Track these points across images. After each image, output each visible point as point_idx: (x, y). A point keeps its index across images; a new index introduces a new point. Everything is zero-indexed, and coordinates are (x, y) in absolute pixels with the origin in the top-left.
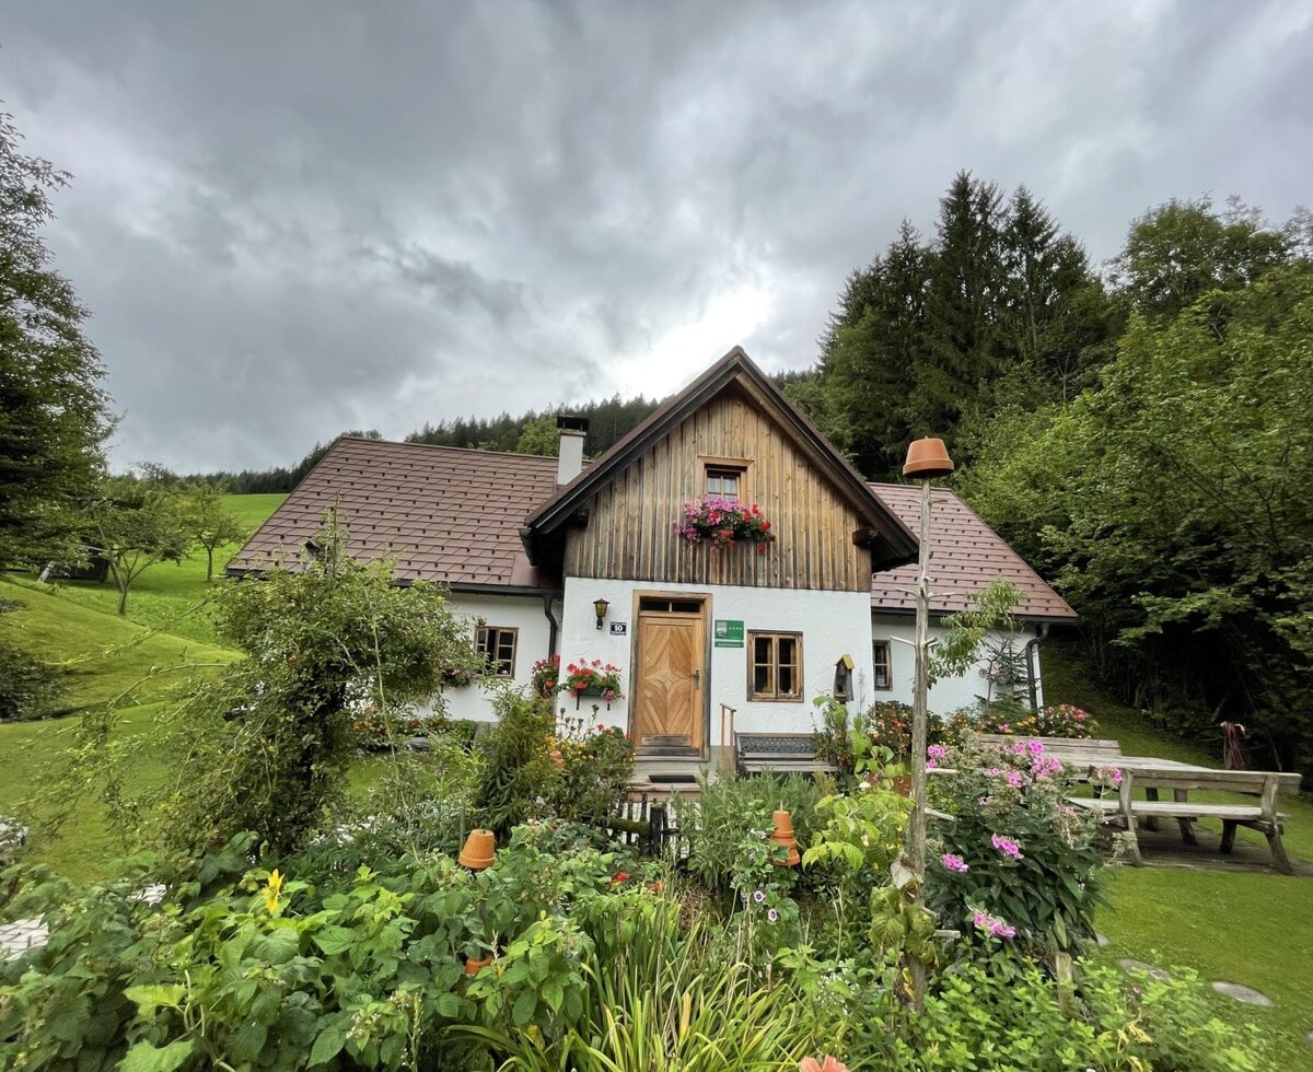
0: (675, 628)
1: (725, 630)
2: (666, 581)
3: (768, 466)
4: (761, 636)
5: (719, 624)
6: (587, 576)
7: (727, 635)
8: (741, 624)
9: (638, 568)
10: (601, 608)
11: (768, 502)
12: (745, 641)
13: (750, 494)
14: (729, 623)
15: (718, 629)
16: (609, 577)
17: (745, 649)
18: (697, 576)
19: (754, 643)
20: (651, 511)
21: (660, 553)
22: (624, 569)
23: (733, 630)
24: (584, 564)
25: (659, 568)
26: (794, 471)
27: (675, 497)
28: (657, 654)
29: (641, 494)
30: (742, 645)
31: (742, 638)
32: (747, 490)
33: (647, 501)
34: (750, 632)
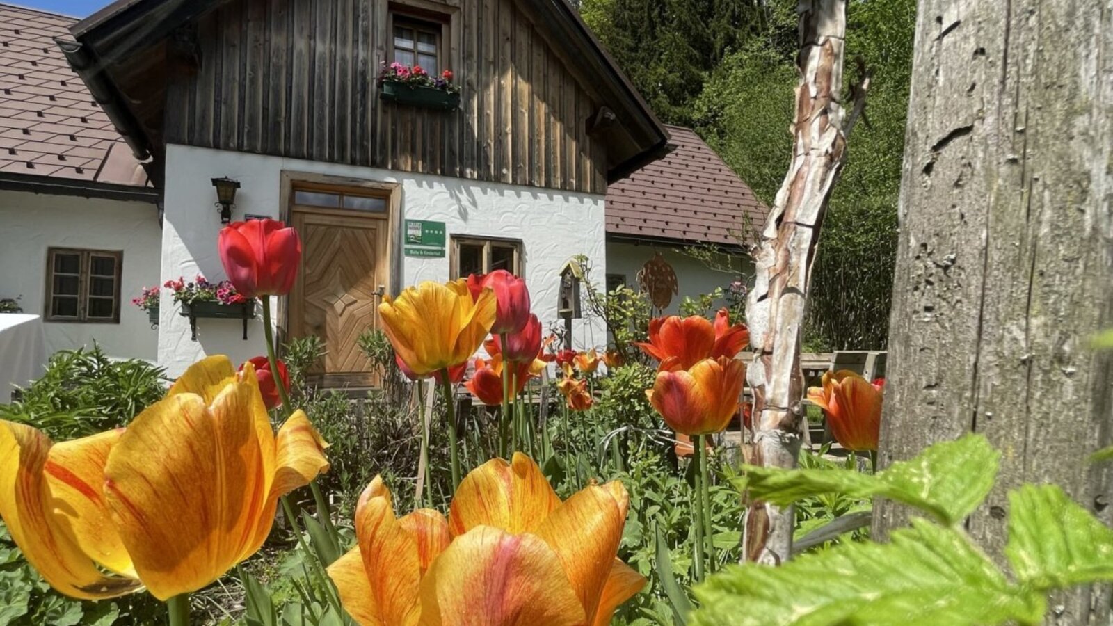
0: (349, 232)
1: (419, 233)
2: (331, 160)
3: (479, 19)
4: (467, 242)
5: (411, 225)
6: (203, 144)
7: (421, 240)
8: (441, 226)
9: (287, 138)
10: (227, 191)
11: (479, 67)
12: (447, 249)
13: (454, 53)
14: (425, 225)
15: (410, 232)
16: (239, 149)
17: (446, 260)
18: (378, 158)
19: (458, 251)
20: (306, 60)
21: (321, 120)
22: (265, 140)
23: (432, 234)
24: (197, 127)
25: (321, 142)
26: (514, 30)
27: (344, 43)
28: (322, 264)
29: (290, 32)
30: (442, 254)
31: (443, 245)
32: (450, 48)
33: (301, 44)
34: (453, 237)
